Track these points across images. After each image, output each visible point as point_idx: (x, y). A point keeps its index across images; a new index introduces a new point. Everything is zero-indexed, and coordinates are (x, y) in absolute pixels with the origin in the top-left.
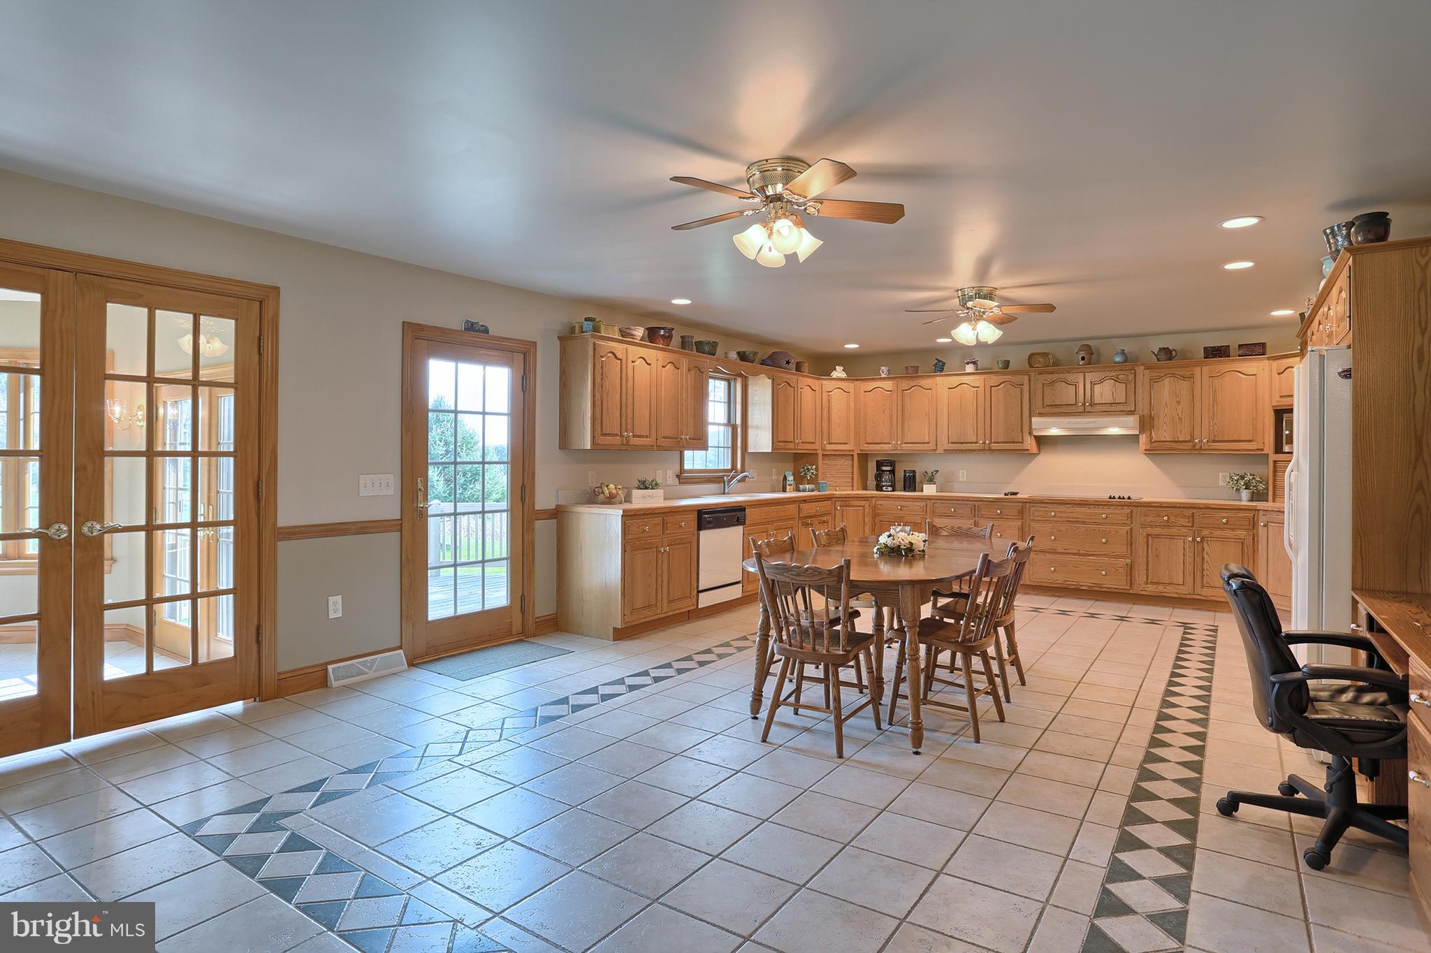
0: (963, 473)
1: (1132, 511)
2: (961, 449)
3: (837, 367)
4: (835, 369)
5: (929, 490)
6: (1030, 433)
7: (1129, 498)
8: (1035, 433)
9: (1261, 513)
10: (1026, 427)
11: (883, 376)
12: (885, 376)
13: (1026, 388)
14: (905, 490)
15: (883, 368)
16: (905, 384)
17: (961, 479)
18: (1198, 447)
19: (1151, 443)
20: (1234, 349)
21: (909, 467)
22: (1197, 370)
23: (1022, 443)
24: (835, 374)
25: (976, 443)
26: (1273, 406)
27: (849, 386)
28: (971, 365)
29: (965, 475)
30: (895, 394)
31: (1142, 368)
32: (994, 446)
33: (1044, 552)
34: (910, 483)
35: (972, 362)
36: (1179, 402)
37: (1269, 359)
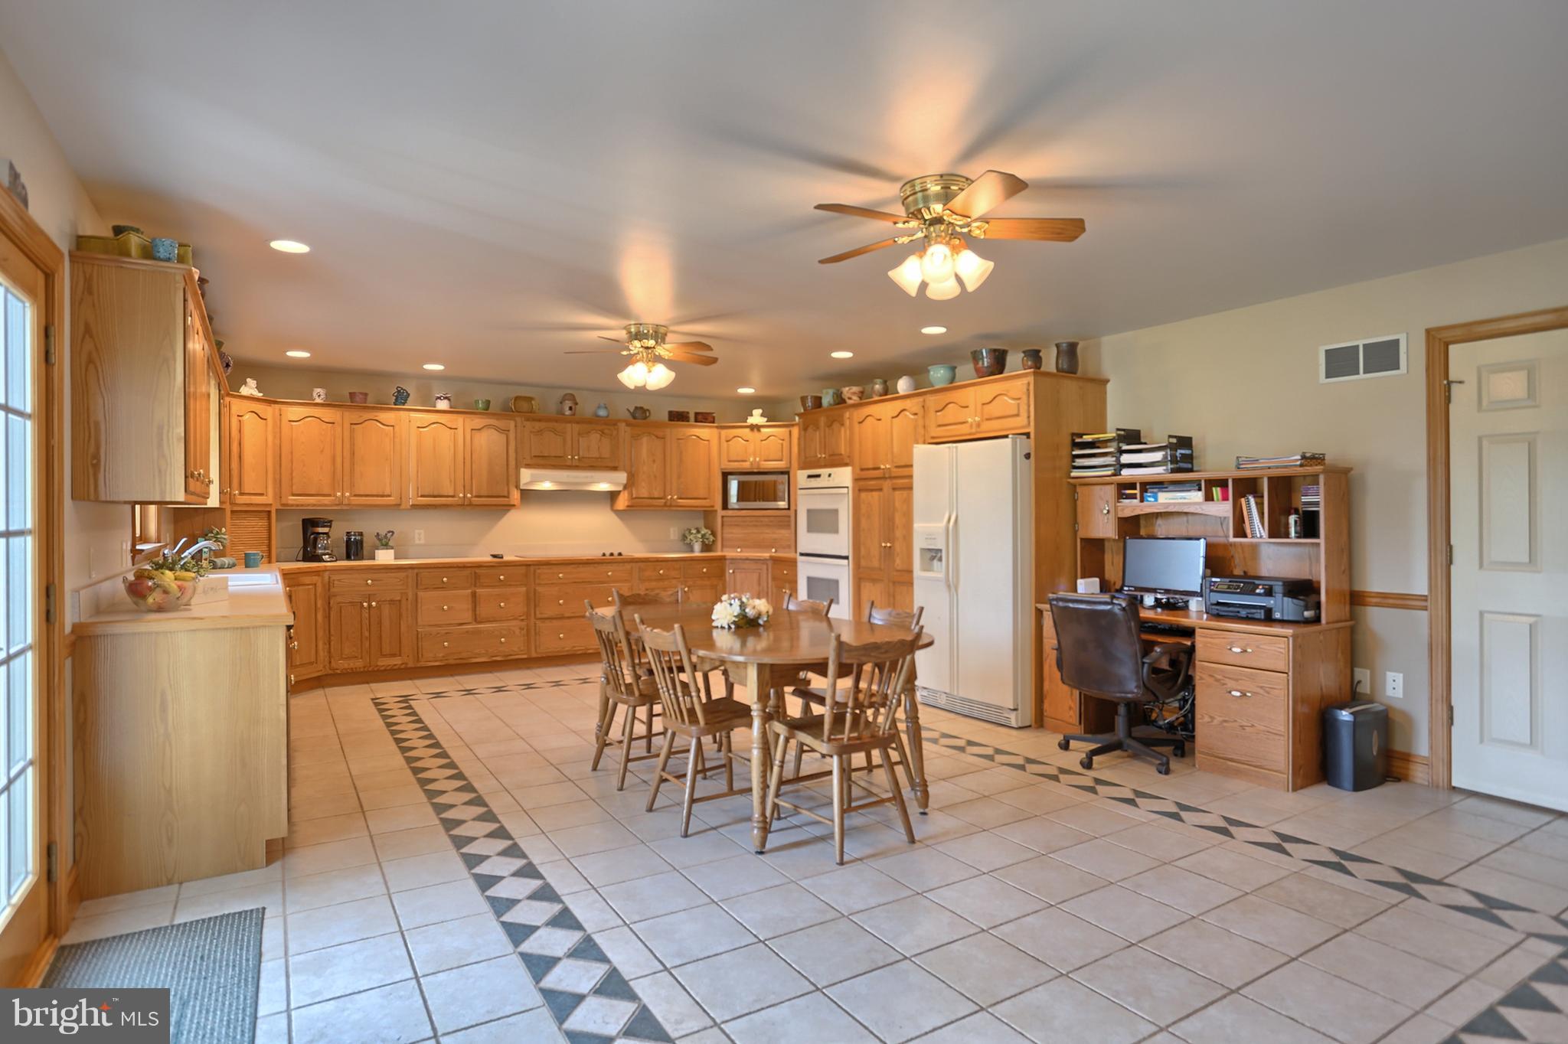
0: (420, 534)
1: (632, 568)
2: (434, 505)
3: (248, 380)
4: (245, 383)
5: (385, 557)
6: (517, 486)
7: (620, 554)
8: (522, 488)
9: (727, 562)
10: (512, 479)
11: (318, 400)
12: (321, 402)
13: (512, 435)
14: (348, 558)
15: (319, 390)
16: (352, 416)
17: (417, 542)
18: (668, 503)
19: (633, 499)
20: (692, 416)
21: (354, 528)
22: (668, 431)
23: (508, 497)
24: (244, 391)
25: (453, 496)
26: (722, 469)
27: (268, 411)
28: (446, 401)
29: (422, 536)
30: (339, 430)
31: (624, 424)
32: (476, 501)
33: (551, 618)
34: (354, 548)
35: (446, 398)
36: (654, 461)
37: (717, 427)
